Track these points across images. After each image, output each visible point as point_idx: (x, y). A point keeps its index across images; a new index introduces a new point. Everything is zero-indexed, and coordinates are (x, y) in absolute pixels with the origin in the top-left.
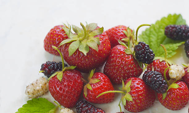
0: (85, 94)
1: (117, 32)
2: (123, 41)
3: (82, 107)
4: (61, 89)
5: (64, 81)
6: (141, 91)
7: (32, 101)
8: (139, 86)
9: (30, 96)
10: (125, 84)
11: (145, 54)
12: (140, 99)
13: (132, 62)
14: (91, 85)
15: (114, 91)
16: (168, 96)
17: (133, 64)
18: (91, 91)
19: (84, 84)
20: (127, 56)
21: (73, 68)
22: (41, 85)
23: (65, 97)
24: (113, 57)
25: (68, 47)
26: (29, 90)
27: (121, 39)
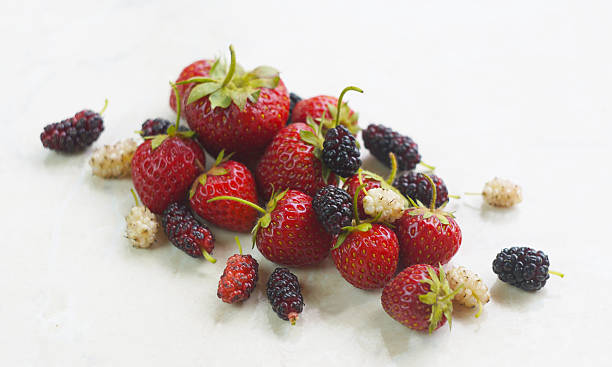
0: (192, 192)
5: (160, 150)
6: (293, 214)
8: (295, 206)
9: (96, 169)
13: (307, 159)
14: (208, 176)
15: (245, 202)
16: (345, 244)
17: (308, 163)
18: (203, 189)
19: (198, 173)
20: (301, 144)
21: (190, 133)
22: (122, 152)
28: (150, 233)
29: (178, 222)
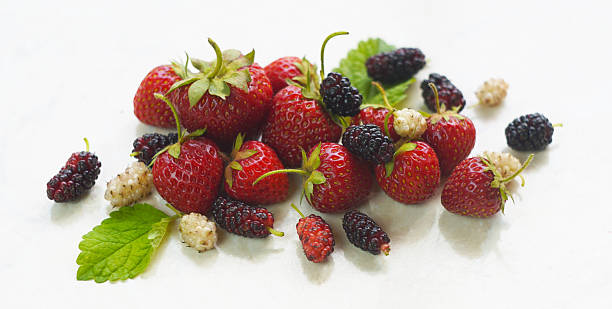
0: (230, 182)
1: (281, 66)
2: (296, 81)
3: (224, 207)
4: (178, 174)
5: (184, 157)
6: (341, 162)
7: (120, 212)
8: (336, 154)
9: (117, 200)
10: (308, 156)
11: (343, 95)
12: (341, 179)
13: (317, 112)
14: (239, 162)
15: (286, 170)
16: (396, 169)
17: (320, 116)
18: (242, 174)
19: (225, 164)
20: (306, 102)
21: (199, 132)
22: (136, 176)
23: (189, 190)
24: (279, 107)
25: (187, 91)
26: (113, 188)
27: (291, 77)
28: (214, 233)
29: (234, 213)
